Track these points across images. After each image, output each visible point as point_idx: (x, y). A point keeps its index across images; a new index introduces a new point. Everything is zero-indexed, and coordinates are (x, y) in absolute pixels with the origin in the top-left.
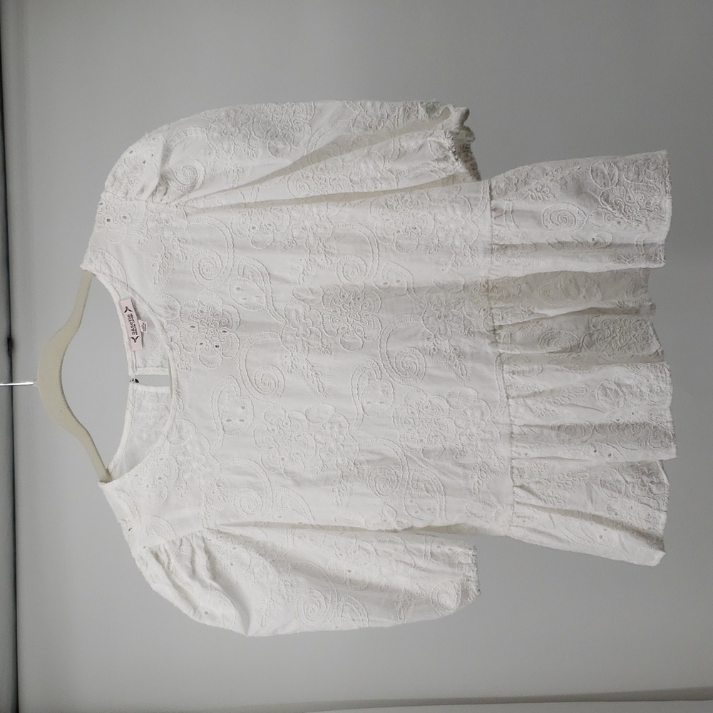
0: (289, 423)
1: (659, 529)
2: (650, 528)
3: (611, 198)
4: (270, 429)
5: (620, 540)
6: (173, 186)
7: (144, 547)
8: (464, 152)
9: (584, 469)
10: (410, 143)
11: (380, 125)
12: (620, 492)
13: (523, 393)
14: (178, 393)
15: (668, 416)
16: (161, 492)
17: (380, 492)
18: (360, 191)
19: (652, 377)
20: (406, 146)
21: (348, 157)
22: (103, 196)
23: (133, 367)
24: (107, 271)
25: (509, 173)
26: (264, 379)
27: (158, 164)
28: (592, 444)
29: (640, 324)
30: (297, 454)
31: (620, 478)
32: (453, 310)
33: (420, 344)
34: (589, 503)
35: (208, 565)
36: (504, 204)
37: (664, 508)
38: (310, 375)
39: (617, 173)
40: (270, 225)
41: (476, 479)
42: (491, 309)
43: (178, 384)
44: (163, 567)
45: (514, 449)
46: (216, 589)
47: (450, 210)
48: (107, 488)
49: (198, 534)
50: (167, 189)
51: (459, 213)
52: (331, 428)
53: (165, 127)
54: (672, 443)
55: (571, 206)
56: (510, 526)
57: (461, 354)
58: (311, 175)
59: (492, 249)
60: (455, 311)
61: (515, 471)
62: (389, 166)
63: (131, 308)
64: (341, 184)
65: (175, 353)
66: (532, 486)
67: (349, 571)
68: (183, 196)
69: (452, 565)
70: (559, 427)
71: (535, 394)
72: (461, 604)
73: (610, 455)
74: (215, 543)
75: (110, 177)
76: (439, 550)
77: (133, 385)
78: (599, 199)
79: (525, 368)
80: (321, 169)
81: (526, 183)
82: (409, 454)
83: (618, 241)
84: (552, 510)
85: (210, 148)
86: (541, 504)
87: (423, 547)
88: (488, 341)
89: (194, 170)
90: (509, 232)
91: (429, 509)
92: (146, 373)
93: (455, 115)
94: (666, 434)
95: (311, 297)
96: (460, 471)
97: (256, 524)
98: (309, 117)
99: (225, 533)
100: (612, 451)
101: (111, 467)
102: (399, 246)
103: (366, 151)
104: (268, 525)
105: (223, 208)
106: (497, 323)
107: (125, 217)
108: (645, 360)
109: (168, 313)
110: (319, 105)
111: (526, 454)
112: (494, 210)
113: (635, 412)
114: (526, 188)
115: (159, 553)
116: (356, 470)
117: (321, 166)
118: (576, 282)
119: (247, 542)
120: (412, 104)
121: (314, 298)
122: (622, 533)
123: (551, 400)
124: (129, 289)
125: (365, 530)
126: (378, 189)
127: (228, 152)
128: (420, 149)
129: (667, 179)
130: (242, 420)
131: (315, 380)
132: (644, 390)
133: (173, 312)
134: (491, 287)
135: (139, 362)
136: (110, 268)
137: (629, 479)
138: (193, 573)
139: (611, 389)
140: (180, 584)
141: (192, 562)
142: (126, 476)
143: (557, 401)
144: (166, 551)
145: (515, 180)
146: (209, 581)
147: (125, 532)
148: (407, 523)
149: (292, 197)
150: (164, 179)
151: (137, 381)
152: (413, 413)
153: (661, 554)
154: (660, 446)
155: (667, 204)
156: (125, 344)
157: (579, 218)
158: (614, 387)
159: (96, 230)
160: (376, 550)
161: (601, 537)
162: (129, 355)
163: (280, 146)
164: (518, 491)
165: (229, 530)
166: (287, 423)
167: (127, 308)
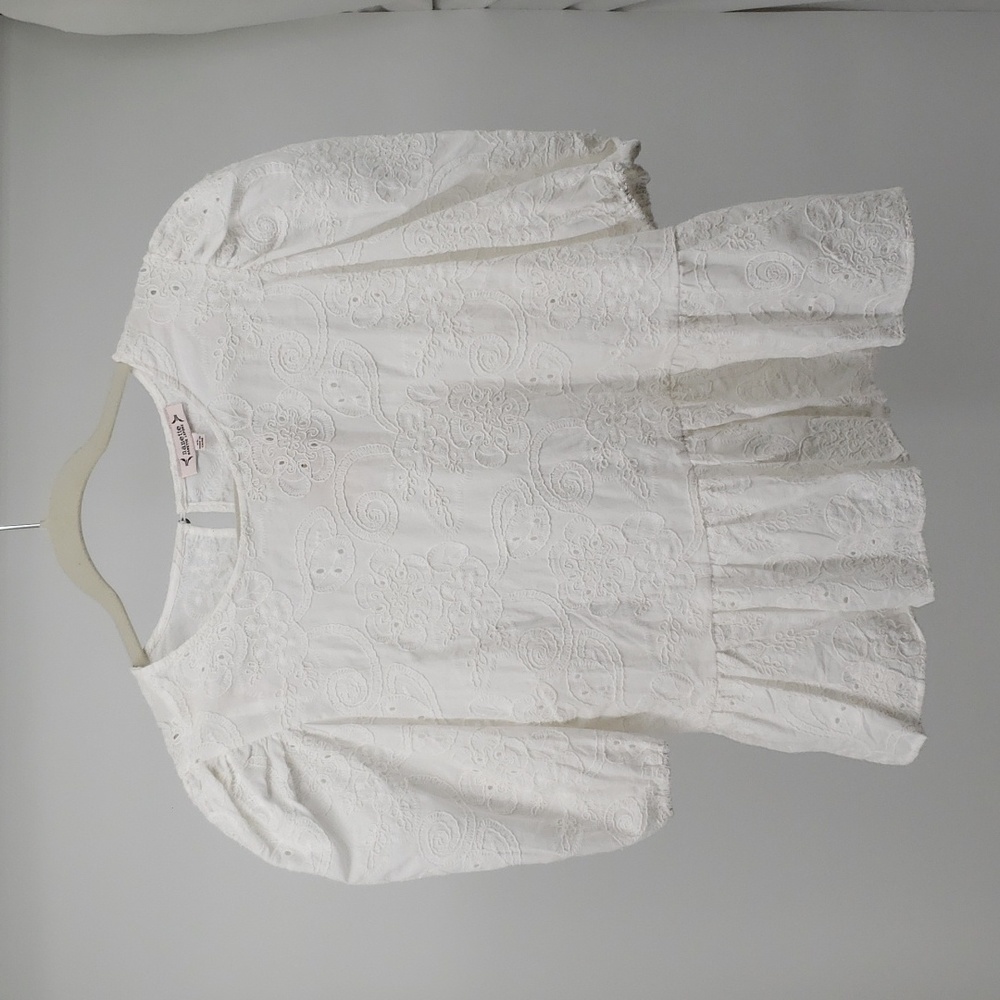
0: (405, 573)
1: (916, 707)
2: (902, 706)
3: (835, 244)
4: (378, 582)
5: (864, 723)
6: (244, 244)
7: (197, 761)
8: (638, 191)
9: (811, 625)
10: (567, 180)
11: (523, 160)
12: (861, 654)
13: (725, 519)
14: (249, 534)
15: (919, 544)
16: (223, 677)
17: (536, 665)
18: (501, 245)
19: (898, 486)
20: (562, 184)
21: (485, 199)
22: (146, 259)
23: (182, 500)
24: (150, 363)
25: (700, 218)
26: (369, 510)
27: (227, 210)
28: (820, 584)
29: (875, 426)
30: (417, 616)
31: (860, 635)
32: (626, 412)
33: (585, 456)
34: (820, 670)
35: (291, 781)
36: (695, 256)
37: (921, 675)
38: (433, 502)
39: (840, 212)
40: (378, 295)
41: (666, 643)
42: (677, 409)
43: (248, 521)
44: (225, 788)
45: (716, 596)
46: (303, 815)
47: (623, 265)
48: (144, 674)
49: (275, 737)
50: (236, 248)
51: (635, 269)
52: (464, 578)
53: (233, 165)
54: (929, 580)
55: (783, 256)
56: (713, 711)
57: (640, 469)
58: (434, 224)
59: (679, 322)
60: (629, 413)
61: (718, 630)
62: (540, 209)
63: (181, 416)
64: (477, 236)
65: (245, 476)
66: (742, 651)
67: (490, 788)
68: (257, 257)
69: (635, 767)
70: (775, 567)
71: (741, 520)
72: (647, 829)
73: (846, 600)
74: (298, 747)
75: (157, 233)
76: (616, 748)
77: (181, 526)
78: (820, 245)
79: (729, 482)
80: (449, 216)
81: (722, 229)
82: (572, 612)
83: (842, 310)
84: (769, 683)
85: (297, 188)
86: (754, 675)
87: (594, 743)
88: (675, 450)
89: (275, 226)
90: (702, 296)
91: (603, 689)
92: (201, 510)
93: (623, 150)
94: (918, 569)
95: (433, 397)
96: (643, 631)
97: (359, 721)
98: (429, 152)
99: (315, 736)
100: (849, 593)
101: (149, 646)
102: (553, 320)
103: (508, 191)
104: (375, 721)
105: (313, 272)
106: (687, 427)
107: (176, 288)
108: (886, 465)
109: (235, 420)
110: (442, 136)
111: (733, 604)
112: (681, 263)
113: (875, 540)
114: (724, 235)
115: (219, 770)
116: (499, 636)
117: (447, 213)
118: (783, 374)
119: (345, 748)
120: (567, 135)
121: (438, 398)
122: (867, 712)
123: (765, 525)
124: (181, 388)
125: (512, 724)
126: (525, 243)
127: (321, 194)
128: (580, 187)
129: (907, 216)
130: (338, 571)
131: (441, 509)
132: (889, 505)
133: (241, 419)
134: (674, 384)
135: (192, 494)
136: (155, 360)
137: (871, 637)
138: (269, 794)
139: (844, 507)
140: (250, 812)
141: (268, 778)
142: (173, 655)
143: (772, 527)
144: (228, 765)
145: (707, 225)
146: (292, 803)
147: (169, 740)
148: (573, 710)
149: (410, 256)
150: (233, 235)
151: (188, 521)
152: (576, 552)
153: (920, 739)
154: (913, 584)
155: (908, 250)
156: (172, 468)
157: (794, 271)
158: (848, 503)
159: (136, 307)
160: (528, 750)
161: (837, 720)
162: (178, 484)
163: (392, 187)
164: (723, 658)
165: (319, 730)
166: (402, 573)
167: (175, 416)
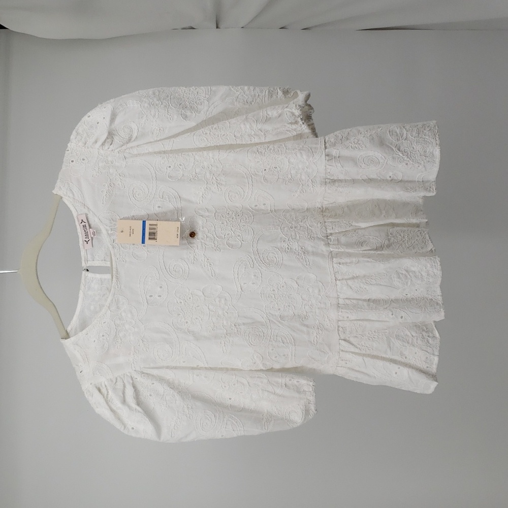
0: (192, 298)
1: (434, 369)
2: (427, 367)
3: (402, 148)
4: (179, 302)
5: (409, 374)
6: (116, 139)
7: (91, 384)
8: (307, 118)
9: (386, 328)
10: (273, 113)
11: (253, 101)
12: (408, 343)
13: (346, 277)
14: (117, 278)
15: (439, 291)
16: (104, 345)
17: (252, 343)
18: (241, 143)
19: (429, 265)
20: (270, 114)
21: (233, 121)
22: (69, 145)
23: (85, 260)
24: (71, 195)
25: (337, 133)
26: (175, 268)
27: (108, 123)
28: (390, 310)
29: (421, 233)
30: (197, 318)
31: (409, 334)
32: (300, 223)
33: (279, 245)
34: (388, 350)
35: (135, 395)
36: (334, 152)
37: (437, 353)
38: (206, 265)
39: (405, 132)
40: (181, 165)
41: (315, 335)
42: (325, 222)
43: (117, 271)
44: (104, 397)
45: (340, 314)
46: (139, 412)
47: (299, 155)
48: (67, 342)
49: (128, 374)
50: (112, 141)
51: (305, 157)
52: (220, 301)
53: (112, 100)
54: (442, 309)
55: (376, 153)
56: (337, 366)
57: (305, 252)
58: (208, 132)
59: (326, 182)
60: (302, 224)
61: (341, 329)
62: (259, 126)
63: (85, 220)
64: (229, 139)
65: (116, 250)
66: (352, 340)
67: (230, 399)
68: (123, 145)
69: (299, 392)
70: (369, 300)
71: (353, 278)
72: (304, 420)
73: (402, 317)
74: (139, 379)
75: (74, 132)
76: (290, 382)
77: (84, 273)
78: (394, 148)
79: (348, 260)
80: (215, 128)
81: (347, 139)
82: (271, 319)
83: (406, 179)
84: (364, 355)
85: (143, 113)
86: (357, 351)
87: (280, 380)
88: (323, 243)
89: (131, 131)
90: (337, 170)
91: (284, 355)
92: (94, 265)
93: (301, 97)
94: (437, 304)
95: (207, 214)
96: (305, 329)
97: (167, 367)
98: (207, 96)
99: (147, 374)
100: (403, 314)
101: (69, 329)
102: (265, 180)
103: (244, 117)
104: (176, 368)
105: (149, 153)
106: (329, 231)
107: (83, 160)
108: (424, 255)
109: (111, 223)
110: (214, 88)
111: (348, 317)
112: (327, 155)
113: (417, 290)
114: (348, 142)
115: (101, 388)
116: (236, 329)
117: (215, 127)
118: (379, 207)
119: (161, 380)
120: (274, 89)
121: (209, 214)
122: (410, 370)
123: (364, 281)
124: (86, 207)
125: (241, 370)
126: (252, 142)
127: (154, 116)
128: (279, 116)
129: (437, 136)
130: (160, 296)
131: (209, 268)
132: (424, 274)
133: (114, 223)
134: (324, 209)
135: (89, 257)
136: (73, 195)
137: (414, 335)
138: (124, 402)
139: (402, 274)
140: (115, 408)
141: (124, 393)
142: (80, 334)
143: (367, 282)
144: (106, 386)
145: (340, 137)
146: (134, 406)
147: (78, 373)
148: (269, 365)
149: (196, 147)
150: (111, 135)
151: (88, 270)
152: (273, 290)
153: (435, 384)
154: (434, 311)
155: (437, 152)
156: (80, 245)
157: (381, 161)
158: (404, 272)
159: (64, 168)
160: (248, 383)
161: (396, 373)
162: (83, 253)
163: (188, 113)
164: (343, 342)
165: (149, 371)
166: (190, 298)
167: (82, 220)
